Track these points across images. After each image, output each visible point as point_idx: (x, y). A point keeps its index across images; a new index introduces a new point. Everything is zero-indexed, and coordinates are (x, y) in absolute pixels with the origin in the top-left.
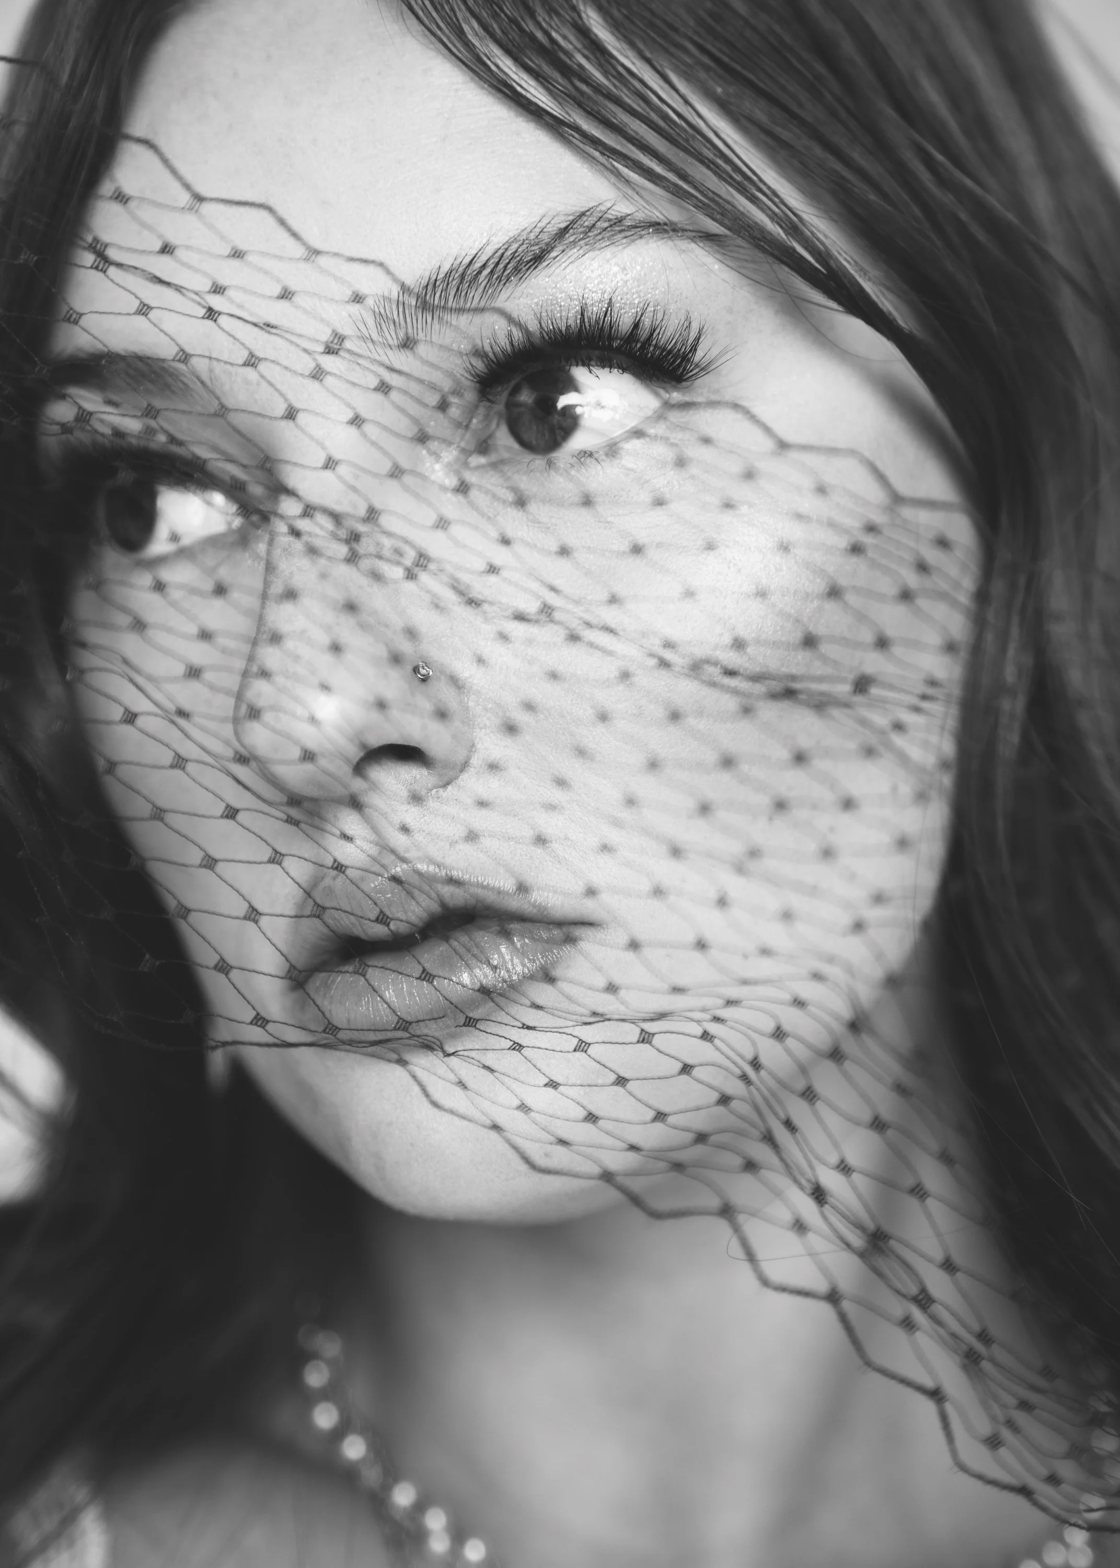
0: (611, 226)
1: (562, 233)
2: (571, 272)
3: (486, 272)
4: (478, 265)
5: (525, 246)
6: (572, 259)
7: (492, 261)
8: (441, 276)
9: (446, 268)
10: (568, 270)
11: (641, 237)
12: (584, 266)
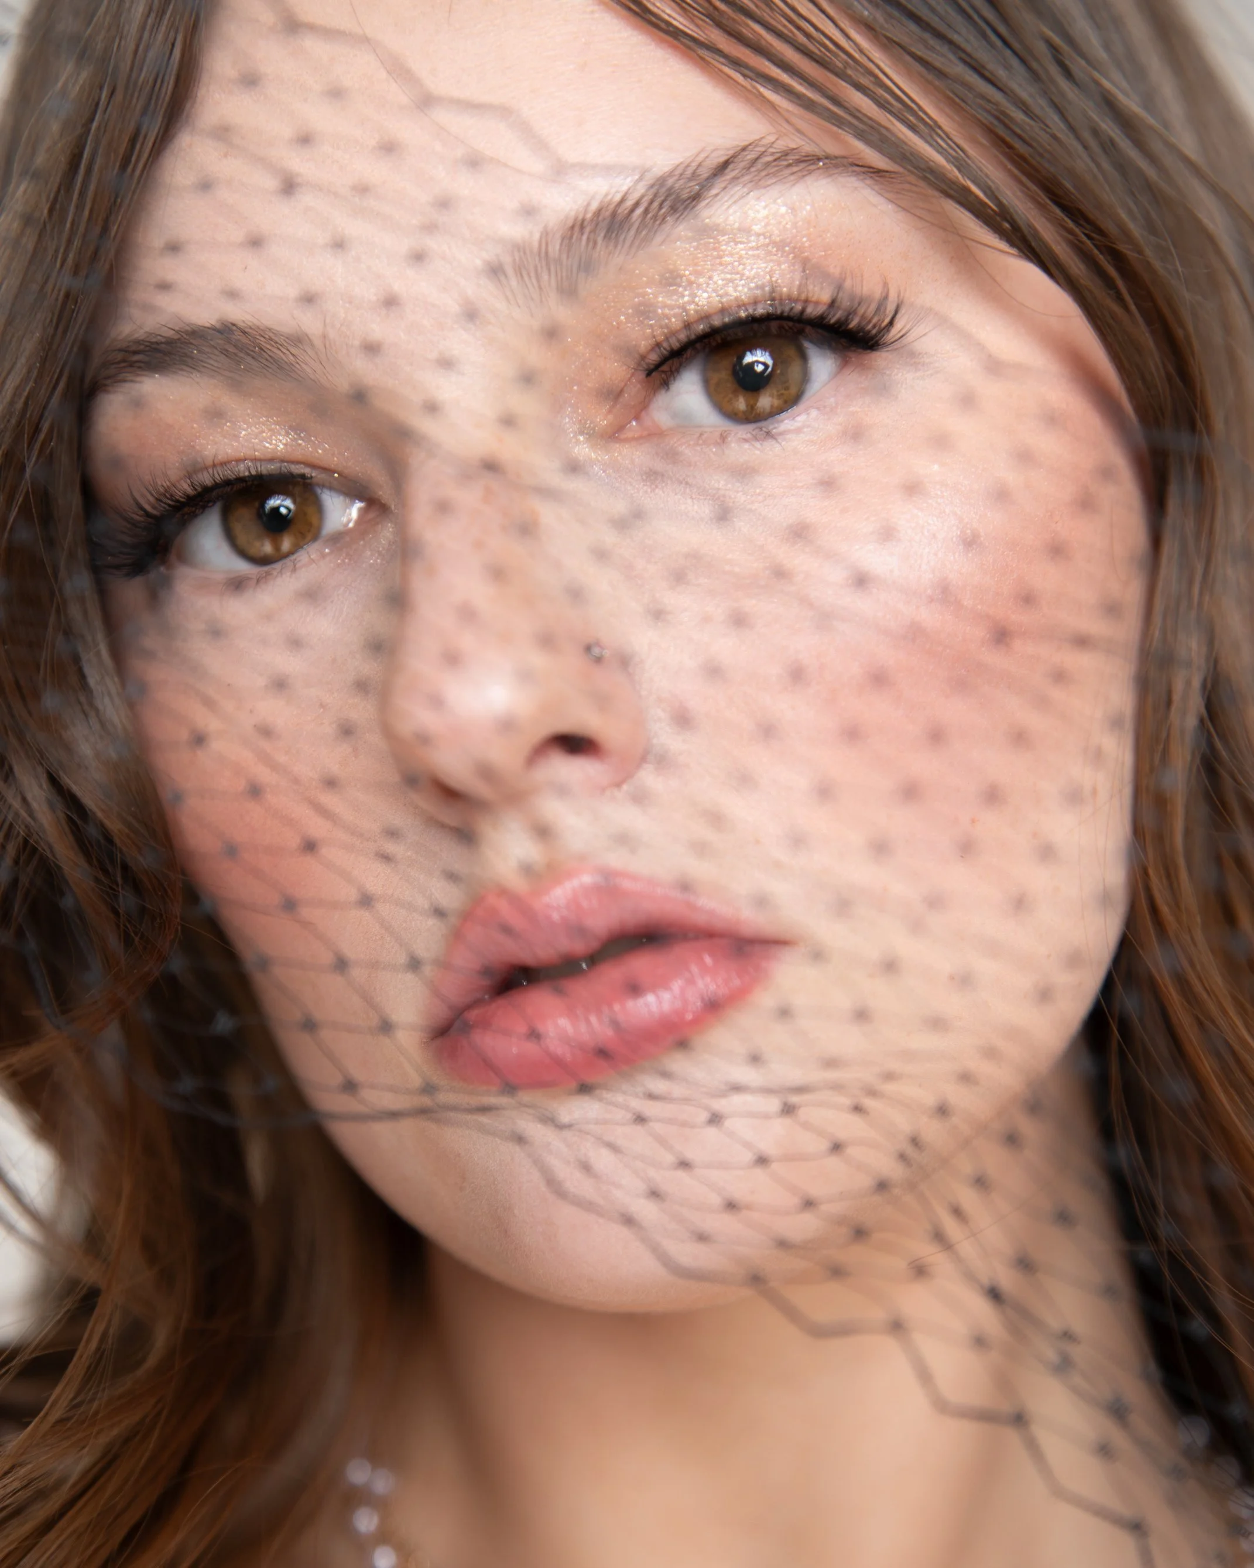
0: (775, 160)
1: (724, 166)
2: (735, 212)
3: (639, 211)
4: (629, 203)
5: (681, 182)
6: (736, 197)
7: (646, 198)
8: (589, 216)
9: (595, 206)
10: (731, 211)
11: (810, 172)
12: (748, 206)
